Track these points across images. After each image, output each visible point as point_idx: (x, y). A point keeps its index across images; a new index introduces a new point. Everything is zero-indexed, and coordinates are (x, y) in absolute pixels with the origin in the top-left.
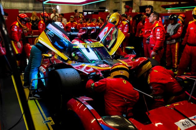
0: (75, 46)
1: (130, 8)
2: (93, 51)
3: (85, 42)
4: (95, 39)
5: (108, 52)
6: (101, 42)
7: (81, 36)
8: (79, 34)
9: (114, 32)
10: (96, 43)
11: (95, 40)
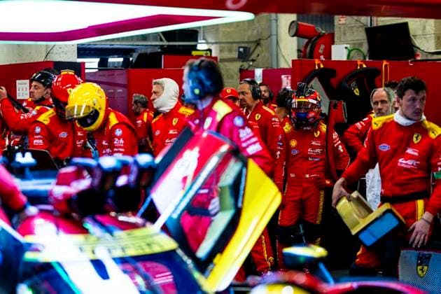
0: (37, 250)
1: (320, 36)
2: (125, 272)
3: (86, 231)
4: (134, 214)
5: (197, 275)
6: (165, 228)
7: (68, 198)
8: (59, 191)
9: (227, 178)
10: (138, 233)
11: (133, 219)
